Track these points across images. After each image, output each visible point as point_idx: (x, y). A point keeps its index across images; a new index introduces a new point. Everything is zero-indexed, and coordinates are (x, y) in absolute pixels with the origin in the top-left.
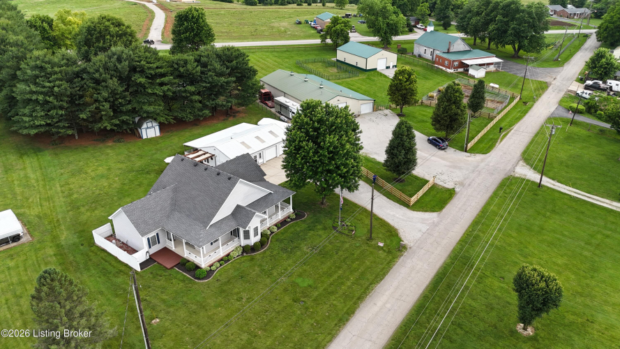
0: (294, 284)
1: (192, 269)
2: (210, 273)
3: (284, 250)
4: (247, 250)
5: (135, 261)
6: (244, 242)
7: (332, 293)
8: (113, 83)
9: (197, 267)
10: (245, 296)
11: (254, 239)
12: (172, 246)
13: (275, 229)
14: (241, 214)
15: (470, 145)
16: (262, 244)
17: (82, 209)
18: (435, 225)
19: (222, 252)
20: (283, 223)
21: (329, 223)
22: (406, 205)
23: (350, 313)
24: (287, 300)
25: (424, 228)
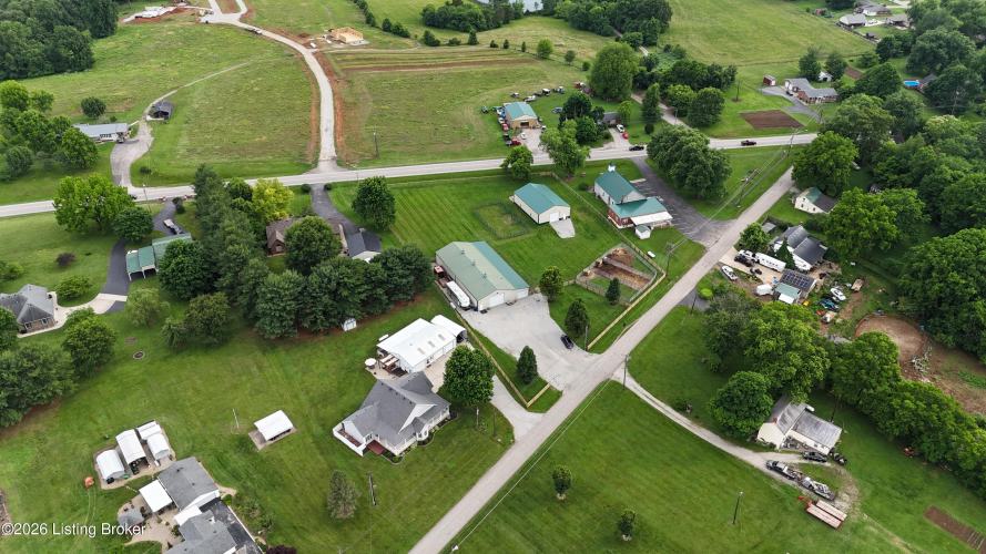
0: (445, 467)
1: (391, 455)
2: (400, 458)
3: (442, 444)
4: (421, 443)
5: (359, 450)
6: (418, 439)
7: (465, 472)
8: (326, 299)
9: (394, 455)
10: (419, 473)
11: (424, 437)
12: (378, 440)
13: (437, 428)
14: (417, 423)
15: (589, 346)
16: (428, 439)
17: (319, 406)
18: (538, 424)
19: (406, 446)
20: (443, 422)
21: (471, 422)
22: (525, 406)
23: (473, 484)
24: (441, 476)
25: (530, 426)
